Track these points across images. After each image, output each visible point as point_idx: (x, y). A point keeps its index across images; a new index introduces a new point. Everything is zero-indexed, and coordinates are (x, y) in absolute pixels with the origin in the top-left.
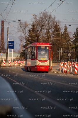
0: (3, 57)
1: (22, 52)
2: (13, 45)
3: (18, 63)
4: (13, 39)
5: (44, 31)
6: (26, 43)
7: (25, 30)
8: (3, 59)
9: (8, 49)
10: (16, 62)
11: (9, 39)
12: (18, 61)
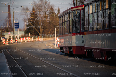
0: (10, 35)
1: (26, 31)
2: (18, 26)
3: (23, 39)
4: (18, 21)
5: (42, 13)
6: (28, 23)
7: (27, 14)
8: (11, 36)
9: (15, 29)
10: (21, 39)
11: (14, 21)
12: (23, 38)
